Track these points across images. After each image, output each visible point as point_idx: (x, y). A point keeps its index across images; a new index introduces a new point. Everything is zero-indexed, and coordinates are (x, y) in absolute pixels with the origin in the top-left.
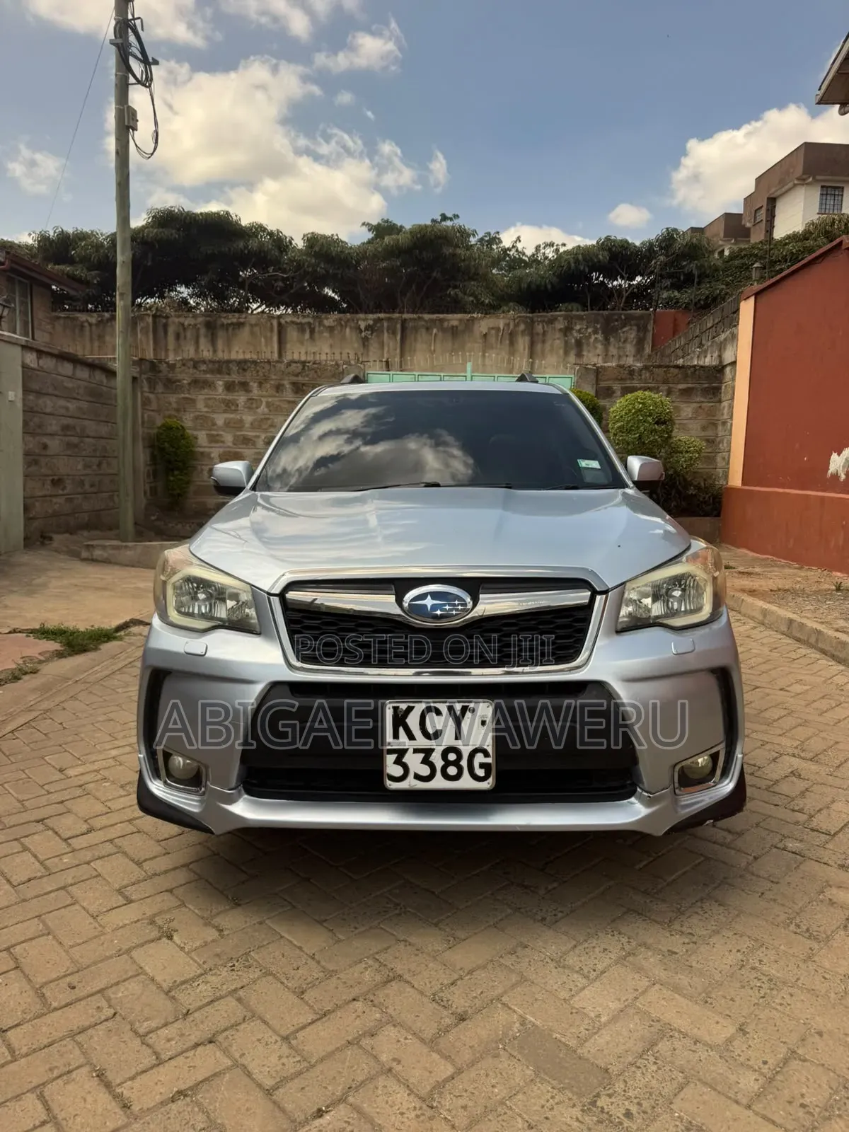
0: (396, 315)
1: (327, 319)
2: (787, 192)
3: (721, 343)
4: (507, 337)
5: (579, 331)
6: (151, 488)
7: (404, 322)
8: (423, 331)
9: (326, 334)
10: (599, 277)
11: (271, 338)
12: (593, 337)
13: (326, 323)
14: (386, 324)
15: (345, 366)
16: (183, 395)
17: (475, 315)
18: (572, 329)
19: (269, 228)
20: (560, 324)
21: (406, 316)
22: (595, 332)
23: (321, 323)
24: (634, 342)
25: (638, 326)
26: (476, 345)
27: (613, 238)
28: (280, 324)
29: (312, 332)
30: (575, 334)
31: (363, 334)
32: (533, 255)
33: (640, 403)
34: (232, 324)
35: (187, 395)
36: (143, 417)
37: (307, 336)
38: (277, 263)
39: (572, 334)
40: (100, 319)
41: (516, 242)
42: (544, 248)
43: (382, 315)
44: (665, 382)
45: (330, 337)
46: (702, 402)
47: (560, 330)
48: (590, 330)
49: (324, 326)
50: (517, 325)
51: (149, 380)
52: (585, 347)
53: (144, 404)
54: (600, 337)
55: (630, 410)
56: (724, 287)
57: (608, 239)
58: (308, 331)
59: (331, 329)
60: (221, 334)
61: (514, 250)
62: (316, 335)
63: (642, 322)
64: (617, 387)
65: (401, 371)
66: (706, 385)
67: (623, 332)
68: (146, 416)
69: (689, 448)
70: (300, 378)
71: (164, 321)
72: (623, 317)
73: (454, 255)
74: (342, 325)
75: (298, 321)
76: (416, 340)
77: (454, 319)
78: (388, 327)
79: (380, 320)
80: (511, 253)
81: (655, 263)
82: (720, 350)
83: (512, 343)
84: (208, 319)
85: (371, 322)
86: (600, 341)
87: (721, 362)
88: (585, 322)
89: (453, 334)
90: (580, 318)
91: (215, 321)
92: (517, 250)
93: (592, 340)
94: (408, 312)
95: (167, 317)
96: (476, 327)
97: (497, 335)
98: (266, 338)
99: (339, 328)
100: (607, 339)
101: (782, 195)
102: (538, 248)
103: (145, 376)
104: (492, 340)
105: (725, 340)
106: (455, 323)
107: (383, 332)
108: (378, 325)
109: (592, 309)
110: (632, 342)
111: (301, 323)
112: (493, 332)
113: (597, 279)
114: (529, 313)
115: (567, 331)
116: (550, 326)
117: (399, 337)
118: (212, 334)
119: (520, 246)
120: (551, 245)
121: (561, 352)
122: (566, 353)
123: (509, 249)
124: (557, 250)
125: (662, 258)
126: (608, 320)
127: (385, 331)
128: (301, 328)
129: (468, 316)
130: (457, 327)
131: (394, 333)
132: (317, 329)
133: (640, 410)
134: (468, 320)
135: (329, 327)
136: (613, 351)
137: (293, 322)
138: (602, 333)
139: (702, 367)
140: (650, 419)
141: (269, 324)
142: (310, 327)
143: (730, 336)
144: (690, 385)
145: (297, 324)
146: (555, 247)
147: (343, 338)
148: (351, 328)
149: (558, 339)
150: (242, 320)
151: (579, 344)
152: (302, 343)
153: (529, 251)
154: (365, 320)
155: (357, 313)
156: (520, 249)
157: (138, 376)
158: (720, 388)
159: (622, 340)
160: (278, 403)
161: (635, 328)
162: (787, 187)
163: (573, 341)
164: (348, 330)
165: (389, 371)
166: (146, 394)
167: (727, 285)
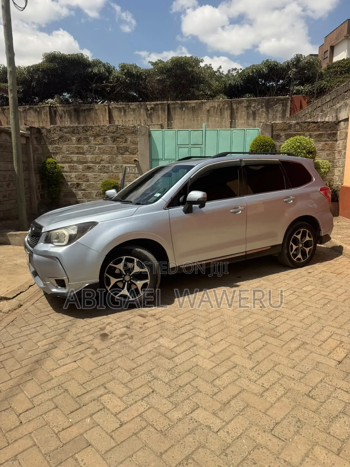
0: (165, 102)
1: (132, 105)
2: (340, 42)
3: (337, 109)
4: (219, 111)
5: (254, 107)
6: (41, 194)
7: (168, 105)
8: (178, 110)
9: (132, 113)
10: (262, 81)
11: (106, 115)
12: (261, 110)
13: (132, 107)
14: (160, 107)
15: (138, 127)
16: (55, 146)
17: (203, 101)
18: (250, 106)
19: (103, 62)
20: (245, 104)
21: (169, 102)
22: (262, 107)
23: (129, 107)
24: (281, 112)
25: (283, 103)
26: (205, 115)
27: (270, 60)
28: (109, 108)
29: (125, 112)
30: (252, 109)
31: (149, 112)
32: (227, 74)
33: (298, 142)
34: (87, 109)
35: (57, 146)
36: (34, 158)
37: (123, 114)
38: (107, 79)
39: (251, 109)
40: (24, 109)
41: (219, 68)
42: (232, 71)
43: (158, 102)
44: (308, 130)
45: (134, 114)
46: (328, 141)
47: (245, 107)
48: (259, 106)
49: (130, 109)
50: (224, 105)
51: (36, 138)
52: (257, 115)
53: (34, 151)
54: (264, 109)
55: (293, 147)
56: (326, 83)
57: (267, 61)
58: (123, 111)
59: (134, 110)
60: (81, 114)
61: (218, 72)
62: (127, 113)
63: (285, 102)
64: (282, 134)
65: (168, 129)
66: (330, 132)
67: (276, 107)
68: (36, 157)
69: (324, 166)
70: (115, 134)
71: (55, 109)
72: (275, 99)
73: (192, 71)
74: (139, 108)
75: (118, 107)
76: (175, 114)
77: (193, 103)
78: (161, 107)
79: (157, 104)
80: (217, 74)
81: (291, 72)
82: (337, 113)
83: (221, 114)
84: (75, 107)
85: (153, 106)
86: (265, 112)
87: (337, 119)
88: (257, 103)
89: (193, 111)
90: (255, 101)
91: (79, 108)
92: (220, 72)
93: (260, 111)
94: (171, 100)
95: (56, 107)
96: (204, 107)
97: (214, 110)
98: (103, 115)
99: (138, 109)
100: (268, 111)
101: (337, 45)
102: (229, 71)
103: (34, 136)
104: (212, 112)
105: (340, 107)
106: (194, 105)
107: (159, 110)
108: (157, 107)
109: (260, 97)
110: (280, 112)
111: (119, 108)
112: (212, 109)
113: (261, 82)
114: (230, 99)
115: (248, 107)
116: (240, 105)
117: (166, 113)
118: (78, 115)
119: (221, 70)
120: (235, 69)
121: (246, 117)
122: (248, 118)
123: (216, 72)
124: (238, 72)
125: (294, 70)
126: (268, 101)
127: (160, 110)
128: (120, 110)
129: (200, 101)
130: (194, 107)
131: (164, 111)
132: (127, 110)
133: (299, 146)
134: (200, 103)
135: (133, 109)
136: (270, 116)
137: (115, 107)
138: (266, 108)
139: (327, 122)
140: (304, 151)
141: (104, 108)
142: (124, 110)
143: (344, 104)
144: (321, 132)
145: (118, 108)
146: (237, 71)
147: (140, 114)
148: (143, 109)
149: (244, 111)
150: (91, 107)
151: (254, 113)
152: (120, 117)
153: (225, 73)
154: (150, 105)
155: (146, 102)
156: (221, 72)
157: (30, 136)
158: (336, 133)
159: (275, 111)
160: (104, 148)
161: (281, 105)
162: (340, 40)
163: (251, 112)
164: (142, 110)
165: (162, 129)
166: (35, 146)
167: (327, 82)
